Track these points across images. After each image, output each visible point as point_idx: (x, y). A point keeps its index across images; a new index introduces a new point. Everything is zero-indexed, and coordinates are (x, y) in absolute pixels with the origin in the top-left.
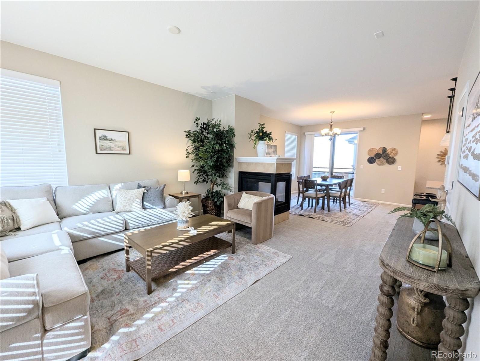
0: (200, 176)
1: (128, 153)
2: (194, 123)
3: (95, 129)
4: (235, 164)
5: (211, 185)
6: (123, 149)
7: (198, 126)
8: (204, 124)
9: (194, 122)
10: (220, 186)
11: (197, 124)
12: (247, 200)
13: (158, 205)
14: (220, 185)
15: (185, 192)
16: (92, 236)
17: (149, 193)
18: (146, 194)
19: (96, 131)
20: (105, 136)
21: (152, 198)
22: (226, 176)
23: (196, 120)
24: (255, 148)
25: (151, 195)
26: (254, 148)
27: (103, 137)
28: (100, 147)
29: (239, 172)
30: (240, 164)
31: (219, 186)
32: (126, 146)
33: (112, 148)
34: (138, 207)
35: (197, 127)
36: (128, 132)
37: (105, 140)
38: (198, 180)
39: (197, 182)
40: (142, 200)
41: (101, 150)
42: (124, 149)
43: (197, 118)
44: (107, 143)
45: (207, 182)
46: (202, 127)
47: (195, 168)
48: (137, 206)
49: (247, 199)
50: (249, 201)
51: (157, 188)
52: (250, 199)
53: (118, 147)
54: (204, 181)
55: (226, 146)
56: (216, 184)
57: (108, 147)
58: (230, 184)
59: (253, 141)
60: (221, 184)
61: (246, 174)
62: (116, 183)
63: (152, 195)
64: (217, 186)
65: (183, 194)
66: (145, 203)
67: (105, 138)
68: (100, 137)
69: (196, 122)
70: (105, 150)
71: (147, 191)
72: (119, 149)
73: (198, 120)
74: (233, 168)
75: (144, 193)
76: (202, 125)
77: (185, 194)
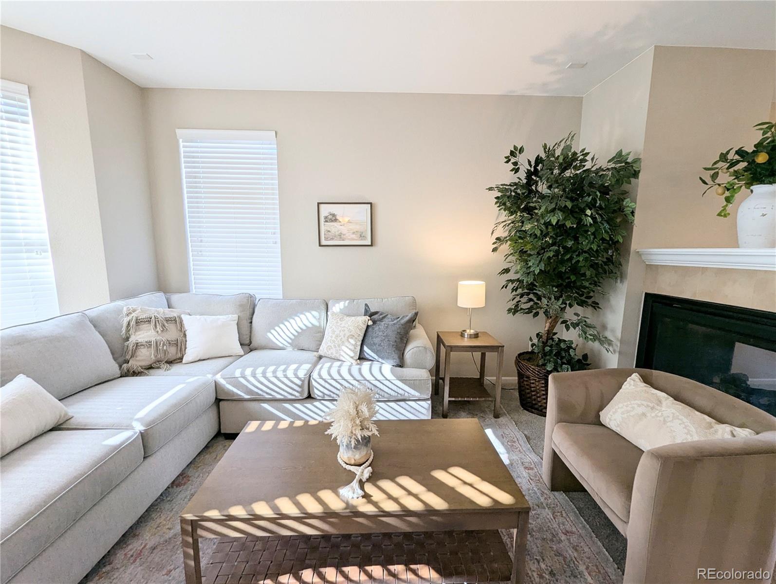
0: (522, 296)
1: (370, 244)
2: (507, 162)
3: (319, 204)
4: (632, 268)
5: (546, 323)
6: (362, 237)
7: (516, 170)
8: (538, 160)
9: (506, 160)
10: (575, 328)
11: (515, 164)
12: (640, 410)
13: (388, 358)
14: (575, 325)
15: (472, 332)
16: (249, 397)
17: (376, 328)
18: (370, 329)
19: (322, 206)
20: (334, 215)
21: (377, 340)
22: (594, 302)
23: (512, 153)
24: (725, 216)
25: (378, 334)
26: (723, 214)
27: (330, 217)
28: (325, 234)
29: (646, 294)
30: (652, 269)
31: (571, 328)
32: (366, 230)
33: (344, 235)
34: (349, 356)
35: (515, 173)
36: (371, 204)
37: (332, 221)
38: (517, 306)
39: (515, 310)
40: (363, 341)
41: (326, 239)
42: (364, 236)
43: (515, 147)
44: (334, 227)
45: (536, 314)
46: (532, 170)
47: (512, 276)
48: (349, 352)
49: (639, 406)
50: (644, 414)
51: (399, 318)
52: (652, 408)
53: (354, 233)
54: (530, 310)
55: (592, 216)
56: (563, 322)
57: (337, 234)
58: (609, 326)
59: (720, 190)
60: (577, 324)
61: (671, 305)
62: (338, 300)
63: (381, 334)
64: (568, 328)
65: (466, 336)
66: (365, 348)
67: (333, 218)
68: (326, 217)
69: (513, 160)
70: (332, 239)
71: (374, 322)
72: (354, 236)
73: (517, 152)
74: (622, 281)
75: (368, 326)
76: (531, 166)
77: (470, 338)
